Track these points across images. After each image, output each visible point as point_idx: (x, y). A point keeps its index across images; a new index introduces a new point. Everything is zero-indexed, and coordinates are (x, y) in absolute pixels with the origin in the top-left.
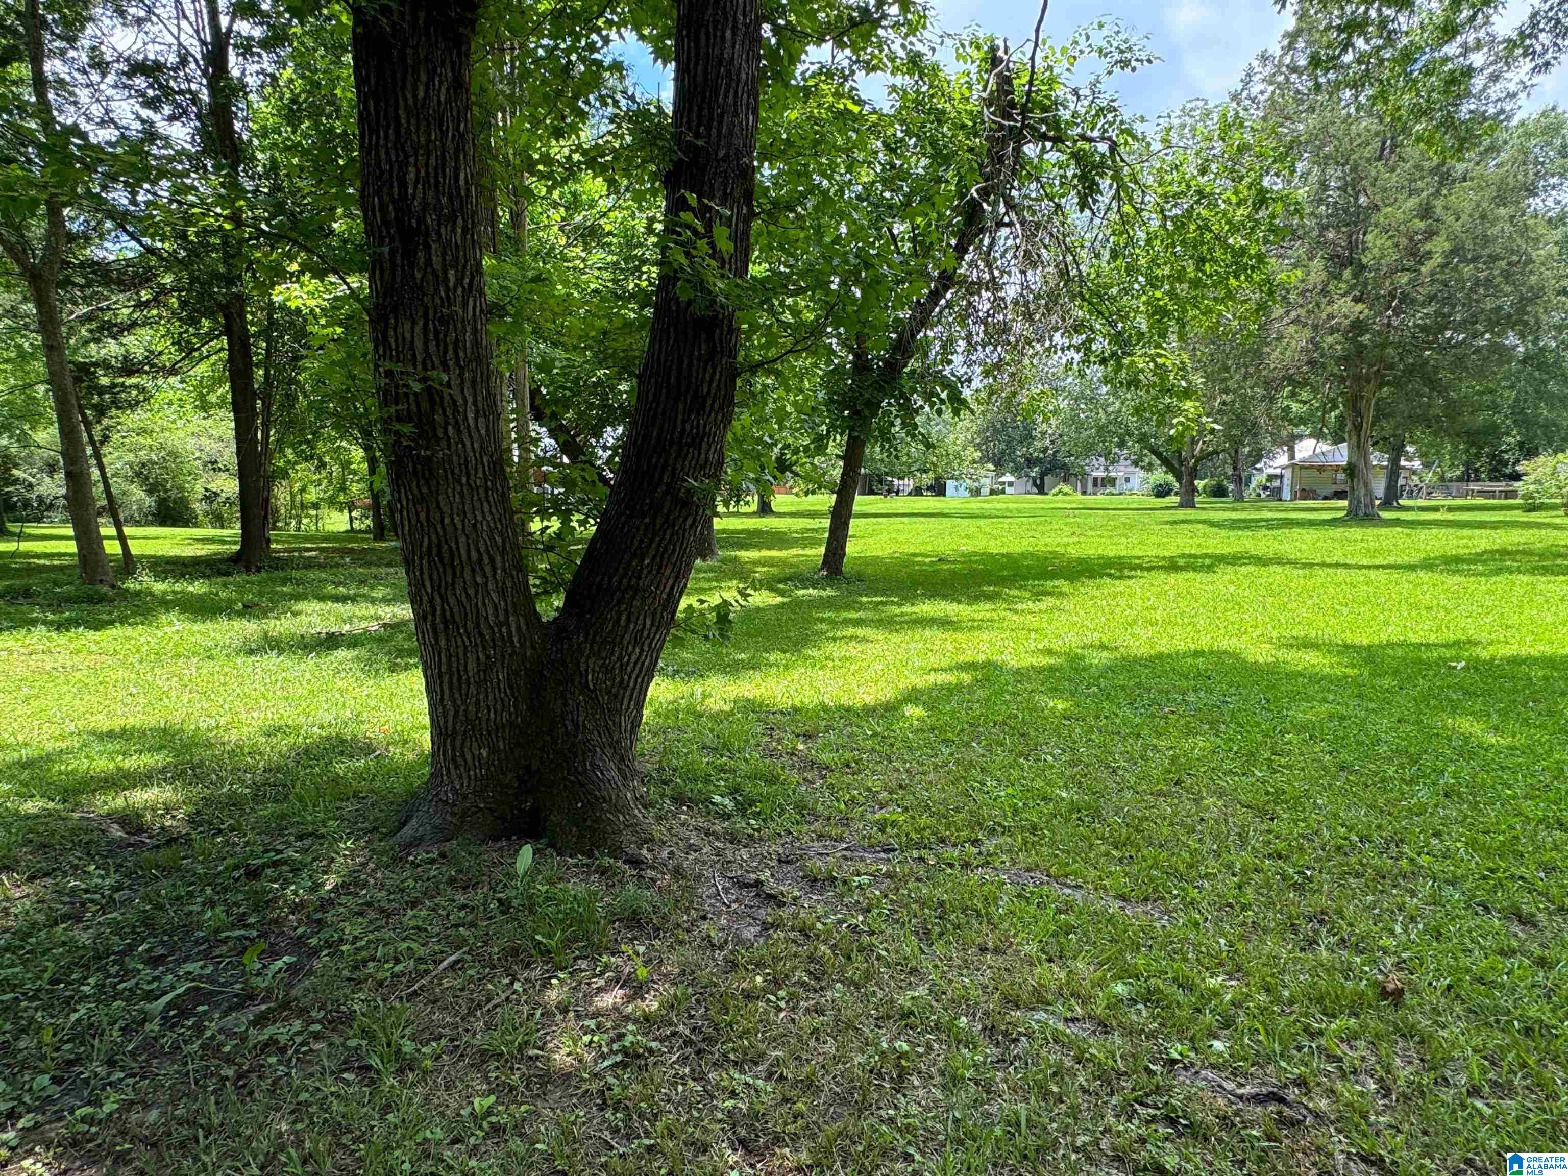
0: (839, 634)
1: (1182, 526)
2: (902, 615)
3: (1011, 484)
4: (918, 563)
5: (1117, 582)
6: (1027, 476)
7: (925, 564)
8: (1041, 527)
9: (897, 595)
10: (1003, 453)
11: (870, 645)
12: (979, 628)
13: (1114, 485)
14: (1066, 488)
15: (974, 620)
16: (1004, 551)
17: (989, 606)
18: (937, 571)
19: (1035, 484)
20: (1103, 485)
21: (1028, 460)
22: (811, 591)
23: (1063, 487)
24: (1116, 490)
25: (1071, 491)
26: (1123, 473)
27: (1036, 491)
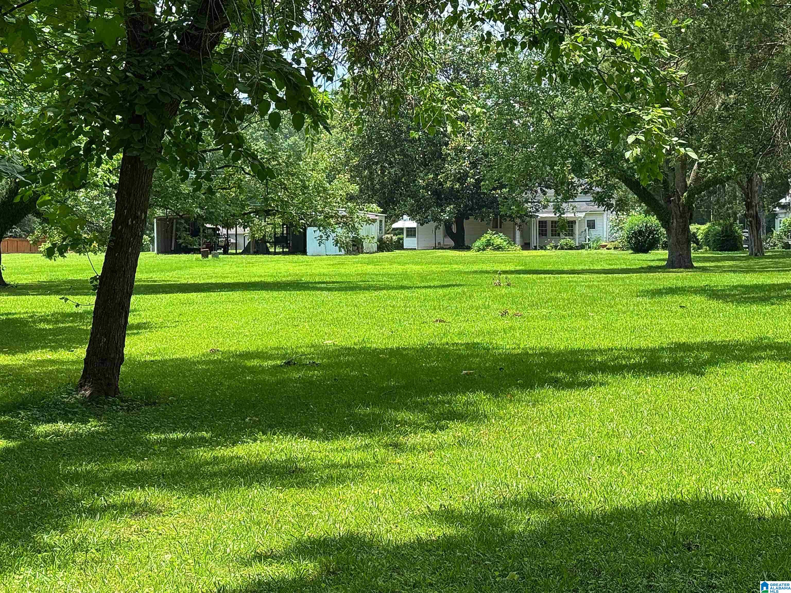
0: (101, 502)
1: (668, 298)
2: (216, 461)
3: (411, 232)
4: (252, 370)
5: (565, 393)
6: (436, 219)
7: (263, 370)
8: (454, 304)
9: (212, 428)
10: (397, 182)
11: (156, 519)
12: (341, 479)
13: (571, 234)
14: (498, 240)
15: (334, 466)
16: (393, 344)
17: (360, 441)
18: (282, 383)
19: (448, 232)
20: (556, 234)
21: (437, 194)
22: (60, 426)
23: (493, 238)
24: (575, 241)
25: (505, 243)
26: (584, 214)
27: (452, 243)
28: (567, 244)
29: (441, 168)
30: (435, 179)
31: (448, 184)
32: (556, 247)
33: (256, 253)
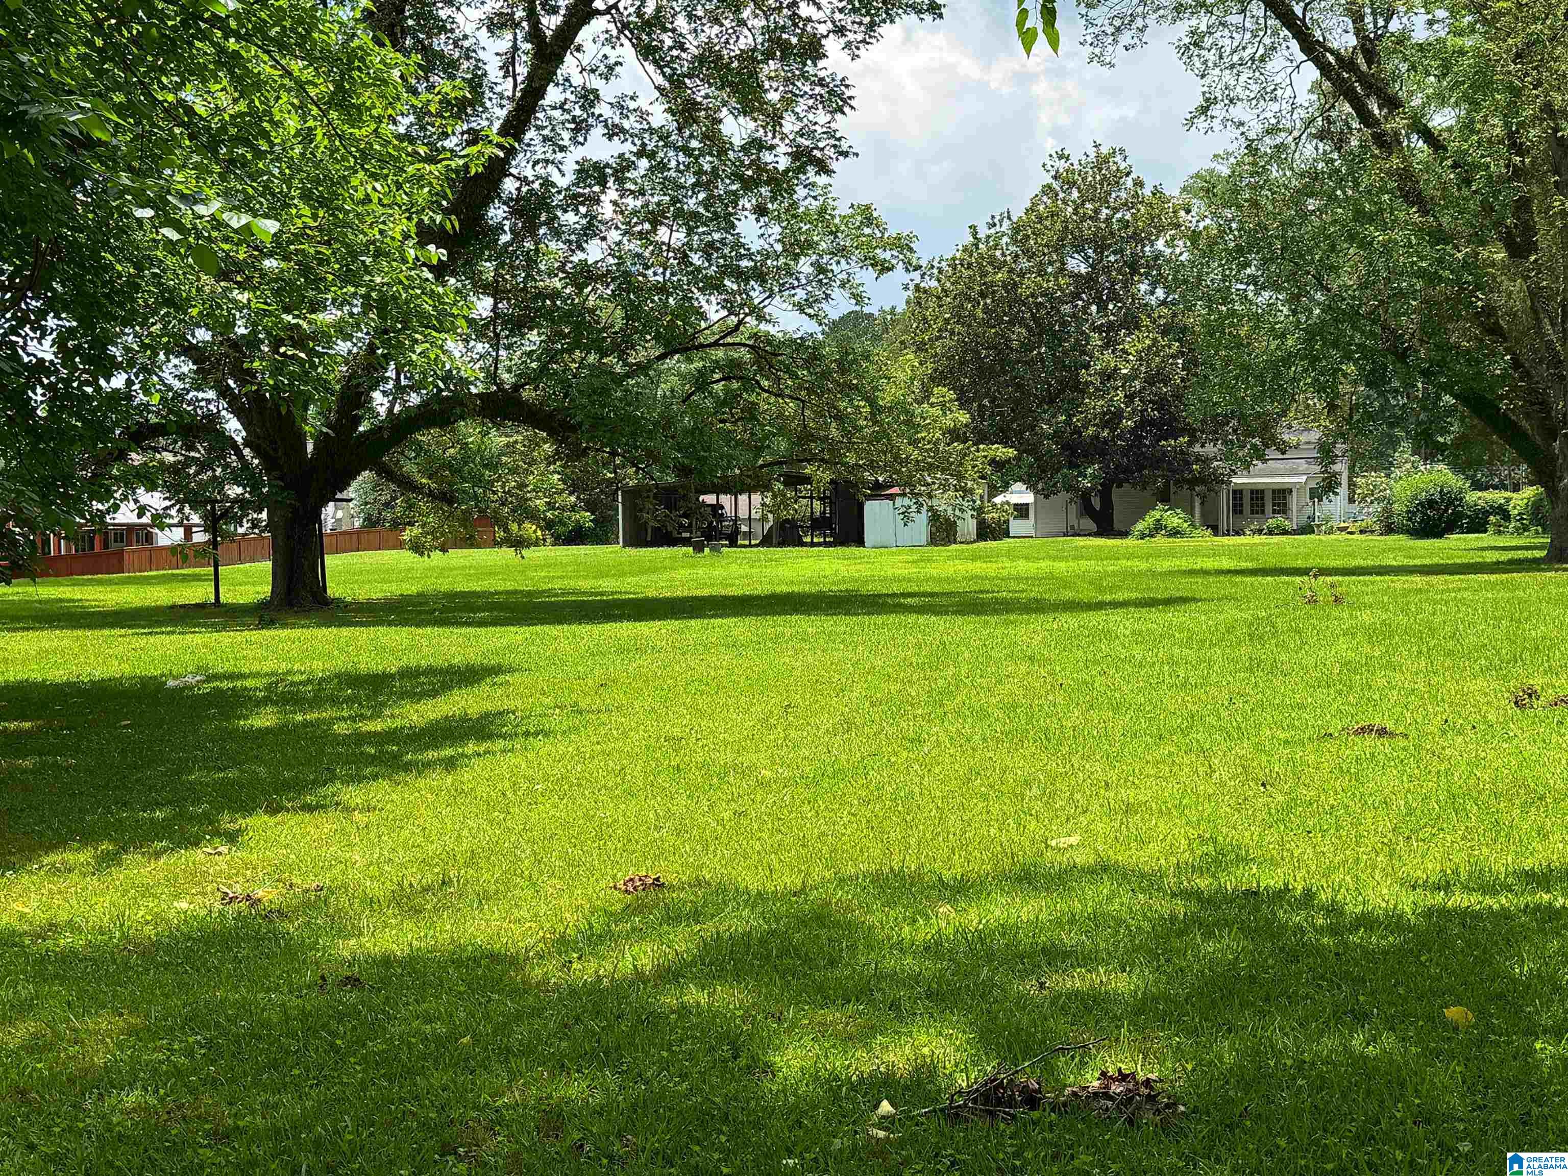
3: (1022, 511)
6: (1069, 488)
14: (1174, 519)
19: (1087, 509)
20: (1259, 510)
21: (1069, 445)
23: (1165, 515)
24: (1291, 521)
25: (1186, 525)
26: (1305, 477)
27: (1094, 527)
28: (1278, 527)
29: (1079, 406)
30: (1068, 423)
31: (1091, 430)
32: (1260, 531)
33: (781, 544)
